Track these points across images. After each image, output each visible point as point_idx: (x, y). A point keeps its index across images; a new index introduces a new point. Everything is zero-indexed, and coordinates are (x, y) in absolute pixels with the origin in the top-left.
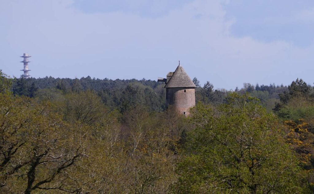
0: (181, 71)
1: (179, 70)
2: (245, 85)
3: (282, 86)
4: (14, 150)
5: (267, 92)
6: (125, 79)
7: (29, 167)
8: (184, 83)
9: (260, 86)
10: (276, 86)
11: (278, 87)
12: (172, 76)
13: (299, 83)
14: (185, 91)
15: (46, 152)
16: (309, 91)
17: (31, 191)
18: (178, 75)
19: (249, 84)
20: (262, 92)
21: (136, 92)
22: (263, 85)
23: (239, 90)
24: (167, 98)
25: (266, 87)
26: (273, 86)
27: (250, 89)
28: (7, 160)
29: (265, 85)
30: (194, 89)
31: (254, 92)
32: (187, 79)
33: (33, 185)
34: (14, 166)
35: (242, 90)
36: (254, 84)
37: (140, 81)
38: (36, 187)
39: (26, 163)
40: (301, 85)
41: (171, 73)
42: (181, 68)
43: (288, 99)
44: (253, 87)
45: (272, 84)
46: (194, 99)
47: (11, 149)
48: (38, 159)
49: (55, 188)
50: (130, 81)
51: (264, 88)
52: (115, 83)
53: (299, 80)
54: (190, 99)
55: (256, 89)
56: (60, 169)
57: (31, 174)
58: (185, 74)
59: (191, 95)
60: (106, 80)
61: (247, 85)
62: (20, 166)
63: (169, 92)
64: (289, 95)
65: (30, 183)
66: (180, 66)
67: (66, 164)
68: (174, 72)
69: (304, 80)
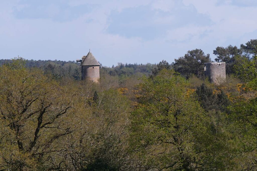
0: (91, 55)
1: (90, 54)
2: (119, 63)
3: (142, 65)
4: (29, 104)
5: (132, 68)
6: (44, 60)
7: (38, 114)
8: (93, 62)
9: (128, 64)
10: (138, 64)
11: (139, 65)
12: (85, 58)
13: (164, 63)
14: (93, 68)
15: (50, 105)
16: (170, 68)
17: (39, 129)
18: (89, 58)
19: (121, 63)
20: (129, 68)
21: (53, 68)
22: (130, 64)
23: (115, 67)
24: (82, 72)
25: (132, 65)
26: (136, 64)
27: (122, 66)
28: (25, 110)
29: (131, 64)
30: (99, 67)
31: (124, 68)
32: (94, 60)
33: (41, 125)
34: (29, 113)
35: (117, 67)
36: (124, 63)
37: (54, 61)
38: (43, 126)
39: (37, 112)
40: (165, 64)
41: (84, 56)
42: (91, 53)
43: (157, 73)
44: (124, 65)
45: (136, 63)
46: (99, 73)
47: (27, 103)
48: (45, 109)
49: (55, 127)
50: (48, 61)
51: (130, 66)
52: (38, 62)
53: (164, 61)
54: (96, 72)
55: (126, 66)
56: (58, 116)
57: (40, 119)
58: (93, 57)
59: (97, 70)
60: (32, 60)
61: (120, 64)
62: (32, 114)
63: (84, 68)
64: (158, 70)
65: (39, 124)
66: (90, 52)
67: (61, 113)
68: (86, 56)
69: (167, 61)
